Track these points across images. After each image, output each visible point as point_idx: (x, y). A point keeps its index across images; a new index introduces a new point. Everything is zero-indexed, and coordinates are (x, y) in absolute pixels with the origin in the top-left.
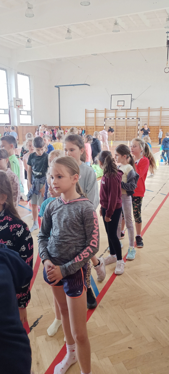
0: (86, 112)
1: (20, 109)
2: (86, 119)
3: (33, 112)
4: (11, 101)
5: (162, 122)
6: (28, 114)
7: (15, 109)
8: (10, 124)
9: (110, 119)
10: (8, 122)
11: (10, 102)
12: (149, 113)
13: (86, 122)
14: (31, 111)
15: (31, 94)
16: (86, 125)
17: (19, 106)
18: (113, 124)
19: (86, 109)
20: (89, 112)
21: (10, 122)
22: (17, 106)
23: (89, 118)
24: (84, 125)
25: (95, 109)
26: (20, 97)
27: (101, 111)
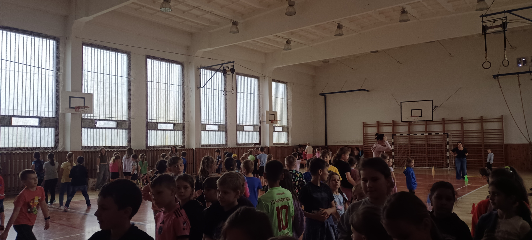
0: (365, 125)
1: (274, 125)
2: (364, 135)
3: (290, 129)
4: (263, 115)
5: (485, 139)
6: (284, 131)
7: (268, 125)
8: (260, 144)
9: (400, 135)
11: (261, 116)
12: (462, 126)
13: (364, 140)
14: (288, 127)
15: (289, 105)
16: (364, 144)
17: (272, 121)
18: (406, 142)
19: (363, 123)
20: (368, 125)
21: (259, 142)
22: (269, 121)
23: (369, 134)
24: (362, 144)
25: (378, 122)
26: (274, 110)
27: (387, 125)
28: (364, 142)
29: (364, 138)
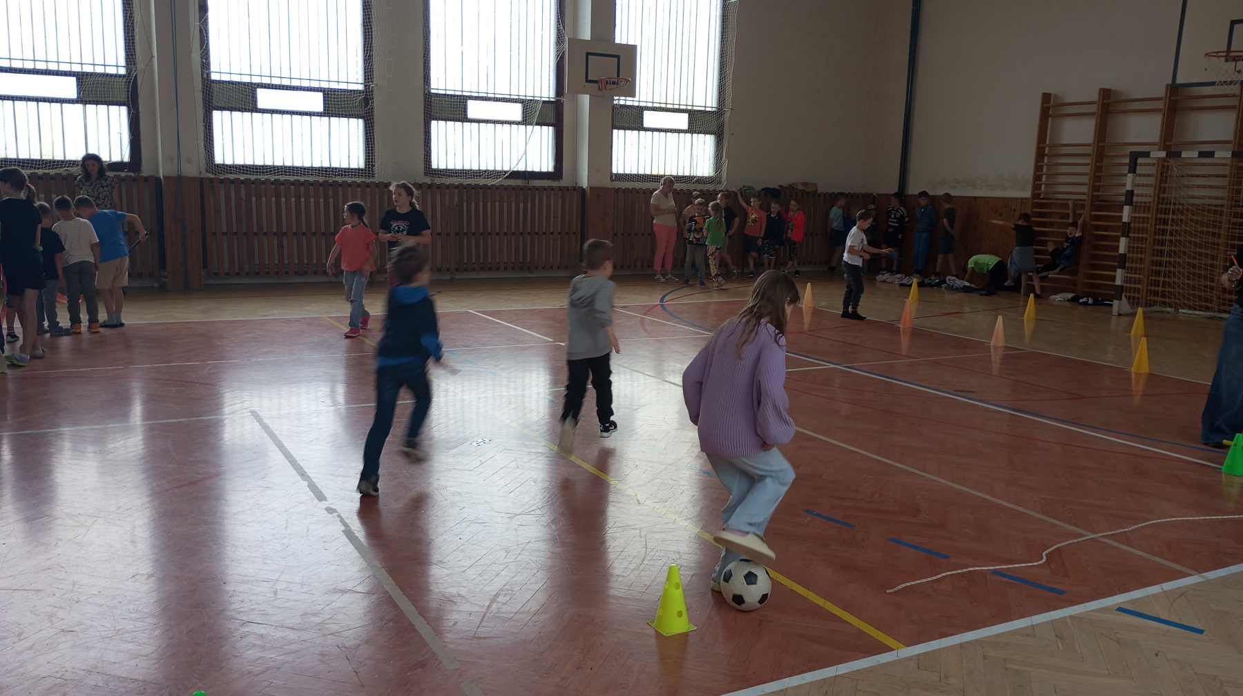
0: (1050, 109)
1: (615, 101)
2: (1040, 155)
6: (698, 128)
8: (557, 173)
9: (1202, 155)
10: (547, 165)
13: (1037, 177)
16: (1035, 195)
17: (602, 85)
18: (1215, 193)
19: (1046, 97)
20: (1069, 110)
21: (555, 167)
22: (587, 81)
23: (1065, 150)
24: (1027, 194)
25: (1106, 94)
26: (621, 37)
27: (1142, 107)
28: (1036, 187)
29: (1038, 168)
